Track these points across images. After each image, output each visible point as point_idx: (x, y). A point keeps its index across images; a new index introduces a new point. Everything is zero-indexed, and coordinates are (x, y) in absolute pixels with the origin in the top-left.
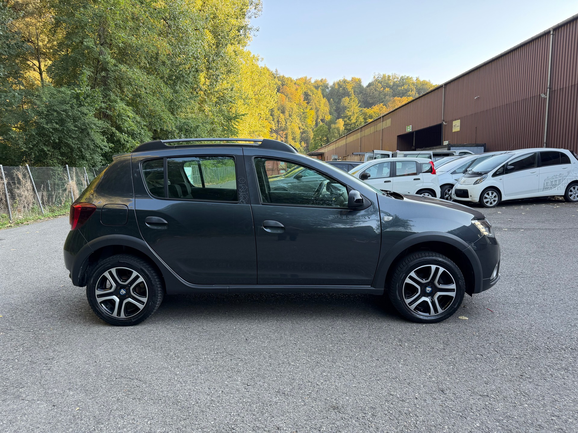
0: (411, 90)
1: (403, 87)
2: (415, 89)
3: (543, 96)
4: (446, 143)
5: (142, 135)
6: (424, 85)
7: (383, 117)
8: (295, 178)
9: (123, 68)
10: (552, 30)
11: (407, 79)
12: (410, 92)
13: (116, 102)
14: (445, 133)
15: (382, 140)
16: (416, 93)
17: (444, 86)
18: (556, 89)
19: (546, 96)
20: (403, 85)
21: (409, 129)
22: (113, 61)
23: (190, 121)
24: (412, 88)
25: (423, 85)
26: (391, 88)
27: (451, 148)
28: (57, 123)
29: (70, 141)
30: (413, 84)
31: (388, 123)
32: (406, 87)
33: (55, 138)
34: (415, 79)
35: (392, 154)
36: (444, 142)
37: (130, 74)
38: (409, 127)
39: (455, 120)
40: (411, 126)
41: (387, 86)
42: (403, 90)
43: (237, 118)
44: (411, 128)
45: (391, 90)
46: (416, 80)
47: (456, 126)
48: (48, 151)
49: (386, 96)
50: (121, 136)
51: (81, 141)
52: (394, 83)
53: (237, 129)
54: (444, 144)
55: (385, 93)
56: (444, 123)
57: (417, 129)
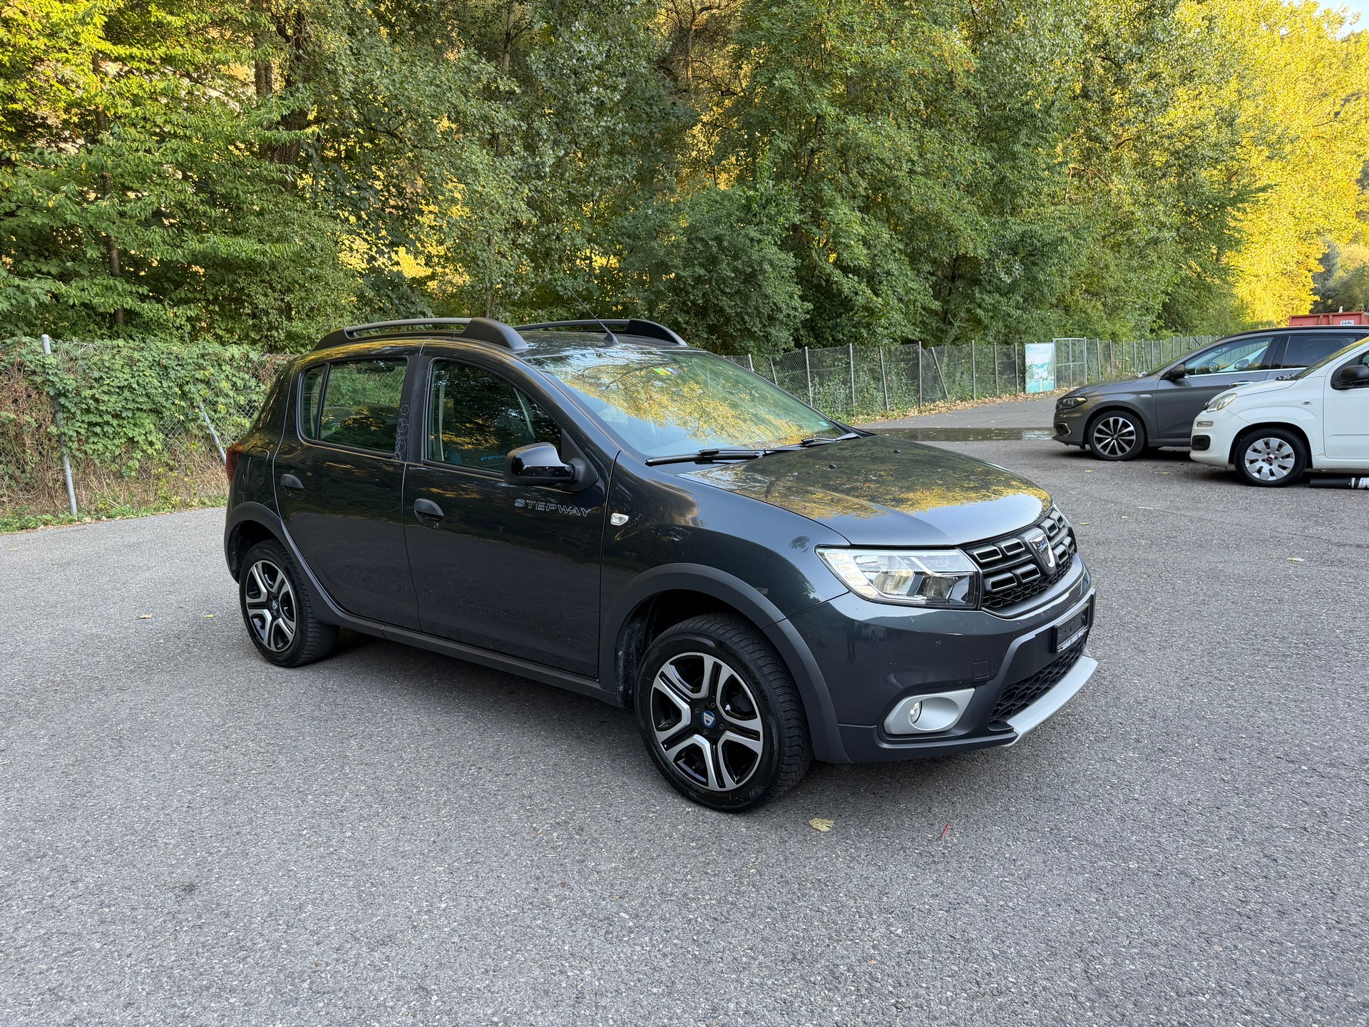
5: (893, 275)
9: (853, 122)
13: (831, 204)
22: (832, 111)
23: (1036, 227)
28: (702, 265)
29: (725, 302)
33: (697, 296)
37: (865, 135)
43: (1242, 201)
48: (687, 323)
50: (844, 280)
51: (746, 299)
53: (1239, 231)
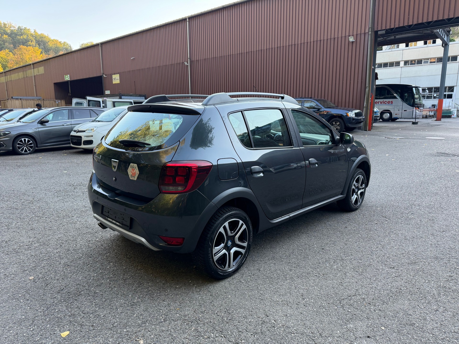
0: (30, 41)
1: (22, 37)
2: (34, 40)
3: (186, 63)
4: (108, 92)
6: (43, 37)
7: (33, 64)
8: (40, 123)
10: (188, 18)
11: (25, 29)
12: (30, 42)
14: (105, 83)
15: (35, 86)
16: (36, 44)
17: (100, 45)
18: (194, 60)
19: (188, 63)
20: (22, 35)
21: (67, 78)
24: (31, 39)
25: (41, 37)
26: (10, 35)
27: (122, 97)
30: (32, 35)
31: (41, 70)
32: (25, 37)
34: (33, 31)
35: (103, 101)
36: (106, 91)
38: (67, 76)
39: (115, 74)
40: (69, 75)
41: (4, 33)
42: (22, 40)
44: (69, 77)
45: (10, 37)
46: (35, 32)
47: (116, 79)
49: (5, 42)
52: (12, 31)
54: (106, 93)
55: (4, 40)
56: (104, 76)
57: (75, 78)
